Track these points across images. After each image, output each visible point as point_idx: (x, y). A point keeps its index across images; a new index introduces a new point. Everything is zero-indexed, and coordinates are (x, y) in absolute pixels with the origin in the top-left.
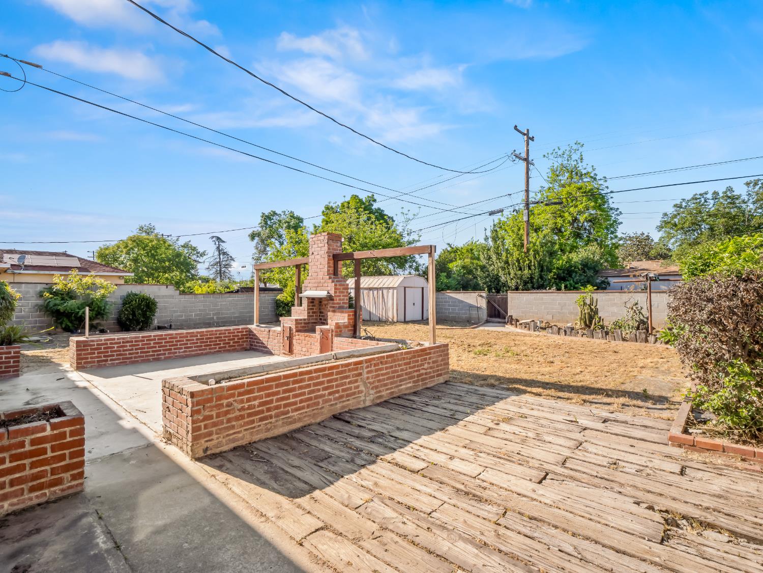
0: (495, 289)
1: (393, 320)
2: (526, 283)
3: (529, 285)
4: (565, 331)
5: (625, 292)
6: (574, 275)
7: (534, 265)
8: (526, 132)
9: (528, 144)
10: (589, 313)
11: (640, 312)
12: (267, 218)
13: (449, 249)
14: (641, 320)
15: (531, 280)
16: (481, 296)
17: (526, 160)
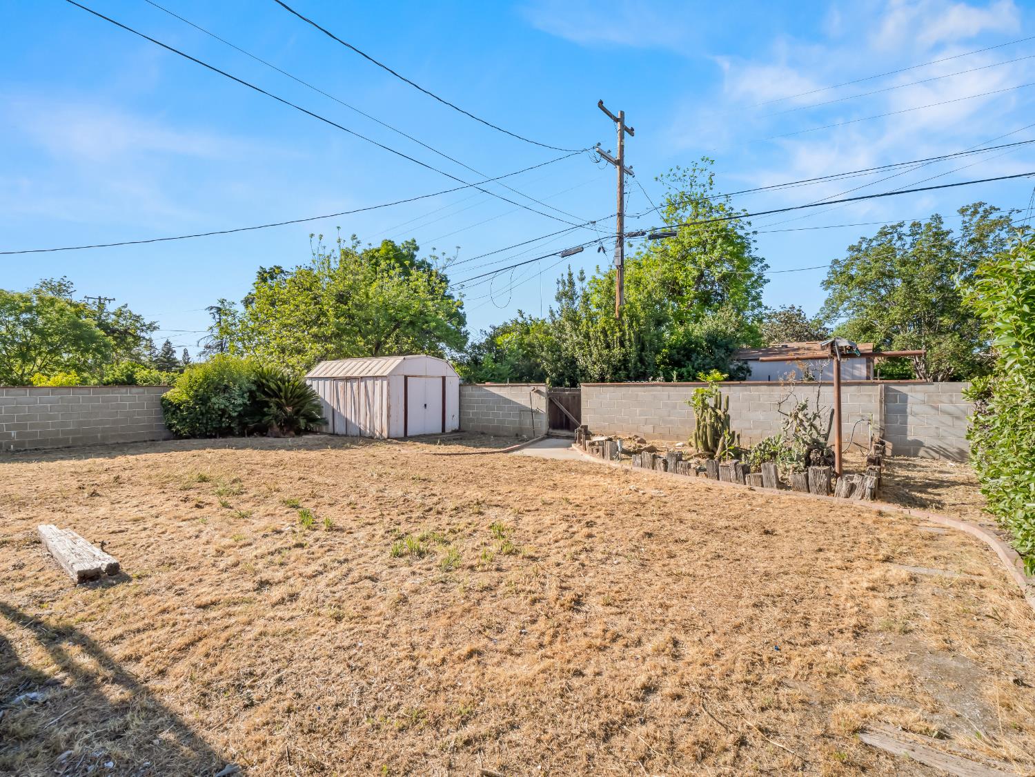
0: (569, 380)
1: (381, 435)
2: (616, 370)
3: (622, 373)
4: (665, 462)
5: (778, 385)
6: (694, 356)
7: (630, 340)
8: (619, 116)
9: (622, 137)
10: (712, 426)
11: (812, 425)
12: (266, 276)
13: (520, 320)
14: (815, 441)
15: (624, 365)
16: (538, 392)
17: (619, 163)
